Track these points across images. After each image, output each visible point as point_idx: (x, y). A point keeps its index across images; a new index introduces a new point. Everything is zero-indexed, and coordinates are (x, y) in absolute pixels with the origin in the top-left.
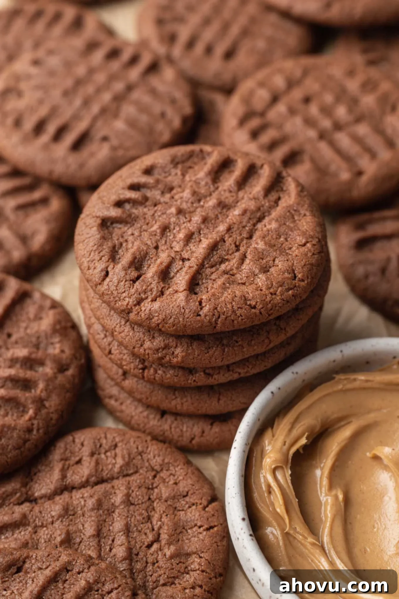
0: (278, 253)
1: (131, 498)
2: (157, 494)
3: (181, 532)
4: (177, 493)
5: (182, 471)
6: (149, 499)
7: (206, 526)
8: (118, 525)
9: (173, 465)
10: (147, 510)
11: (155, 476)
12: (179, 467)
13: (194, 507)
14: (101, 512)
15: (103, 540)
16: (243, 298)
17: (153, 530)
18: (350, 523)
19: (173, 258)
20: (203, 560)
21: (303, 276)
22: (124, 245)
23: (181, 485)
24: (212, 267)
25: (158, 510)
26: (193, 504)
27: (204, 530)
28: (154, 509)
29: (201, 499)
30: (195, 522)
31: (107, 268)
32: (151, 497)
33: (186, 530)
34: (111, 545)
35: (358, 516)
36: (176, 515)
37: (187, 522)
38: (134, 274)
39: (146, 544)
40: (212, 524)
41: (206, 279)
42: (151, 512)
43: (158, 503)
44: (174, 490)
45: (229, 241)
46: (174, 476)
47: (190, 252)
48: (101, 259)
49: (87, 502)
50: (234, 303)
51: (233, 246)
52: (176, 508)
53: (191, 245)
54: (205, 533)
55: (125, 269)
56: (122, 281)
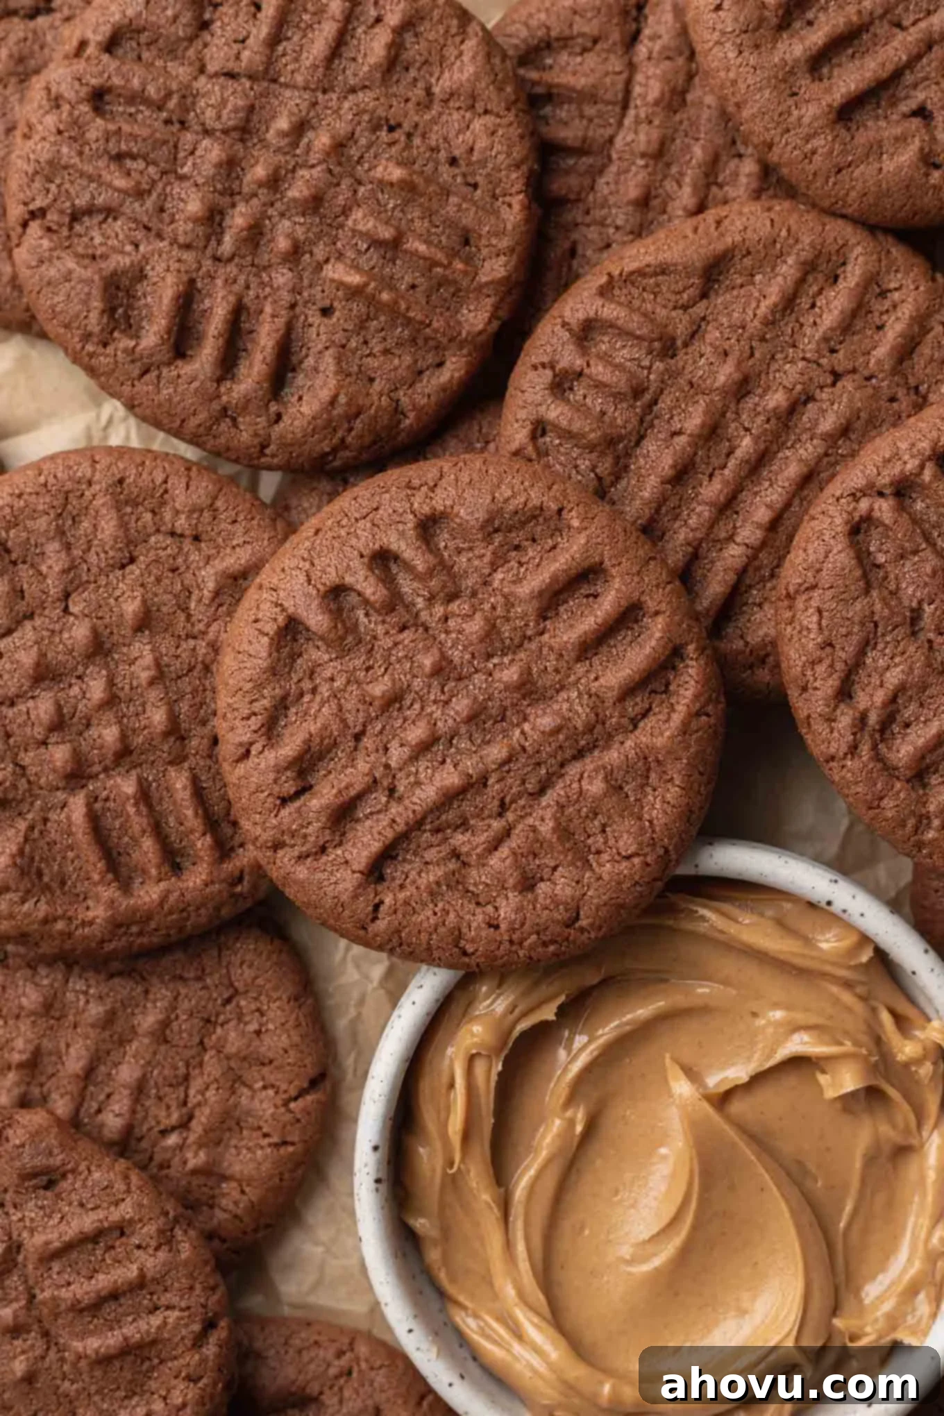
0: (569, 858)
1: (168, 1032)
2: (219, 1039)
3: (230, 1129)
4: (252, 1053)
5: (279, 1013)
6: (201, 1043)
7: (275, 1139)
8: (127, 1073)
9: (267, 996)
10: (187, 1065)
11: (228, 1001)
12: (277, 1004)
13: (271, 1092)
14: (107, 1033)
15: (92, 1088)
16: (456, 933)
17: (185, 1103)
18: (578, 1170)
19: (375, 781)
20: (245, 1198)
21: (592, 925)
22: (307, 698)
23: (267, 1040)
24: (438, 830)
25: (207, 1069)
26: (273, 1086)
27: (270, 1145)
28: (201, 1064)
29: (291, 1082)
30: (261, 1123)
31: (251, 744)
32: (206, 1040)
33: (241, 1129)
34: (102, 1102)
35: (599, 1162)
36: (234, 1093)
37: (249, 1113)
38: (289, 788)
39: (162, 1127)
40: (289, 1139)
41: (415, 854)
42: (194, 1068)
43: (211, 1057)
44: (249, 1046)
45: (494, 787)
46: (262, 1014)
47: (412, 779)
48: (248, 718)
49: (91, 1005)
50: (434, 937)
51: (496, 803)
52: (240, 1077)
53: (422, 764)
54: (269, 1150)
55: (279, 770)
56: (262, 791)
